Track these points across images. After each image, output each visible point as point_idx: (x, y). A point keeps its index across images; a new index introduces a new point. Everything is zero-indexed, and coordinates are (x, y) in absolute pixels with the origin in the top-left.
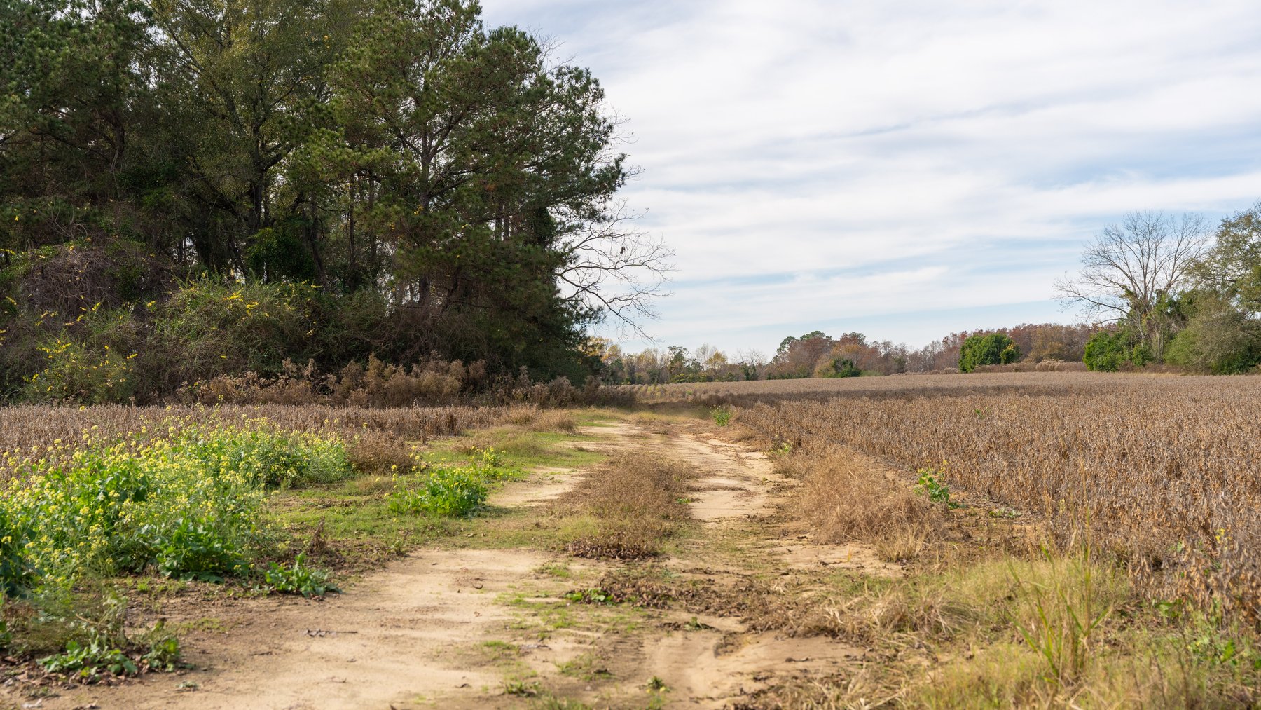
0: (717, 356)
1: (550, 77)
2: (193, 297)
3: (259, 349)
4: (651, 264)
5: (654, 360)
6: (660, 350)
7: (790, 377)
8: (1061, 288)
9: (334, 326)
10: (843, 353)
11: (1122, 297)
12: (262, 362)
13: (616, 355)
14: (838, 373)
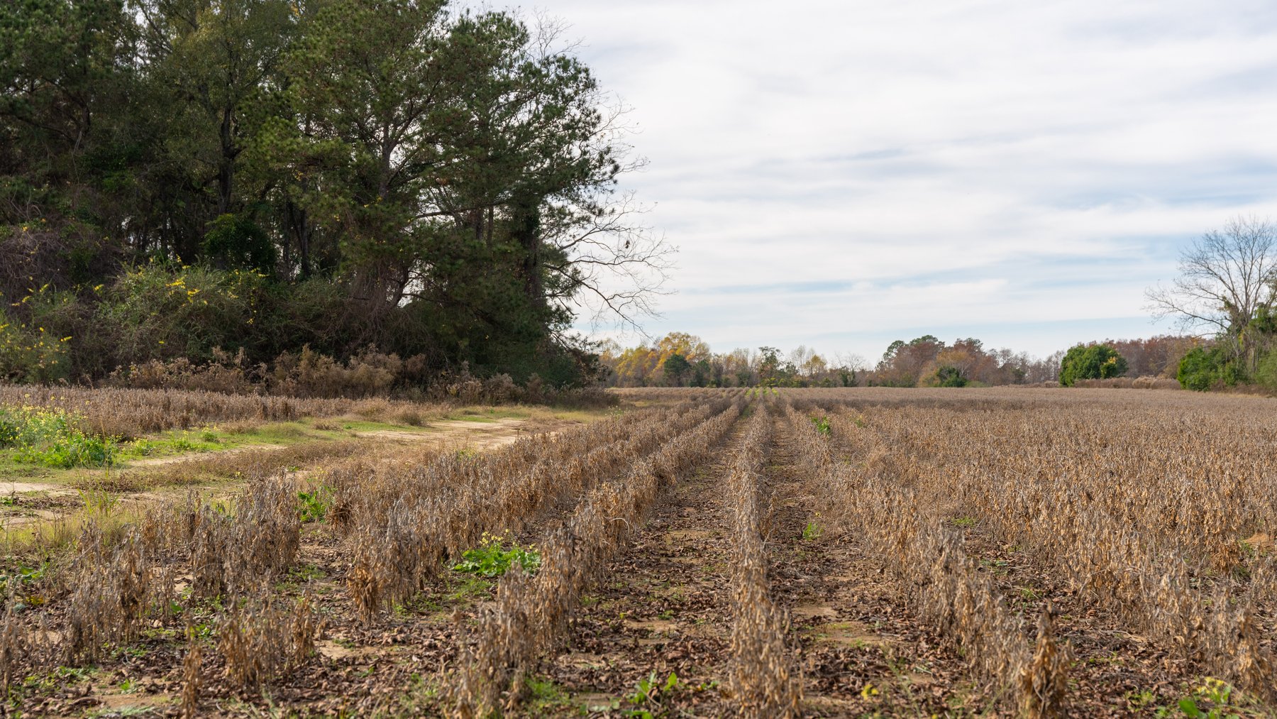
0: (816, 359)
1: (538, 66)
2: (138, 282)
3: (199, 336)
4: (649, 261)
5: (745, 361)
6: (751, 351)
7: (893, 385)
8: (1153, 297)
9: (279, 316)
10: (950, 362)
11: (1221, 309)
12: (201, 348)
13: (704, 354)
14: (942, 382)
